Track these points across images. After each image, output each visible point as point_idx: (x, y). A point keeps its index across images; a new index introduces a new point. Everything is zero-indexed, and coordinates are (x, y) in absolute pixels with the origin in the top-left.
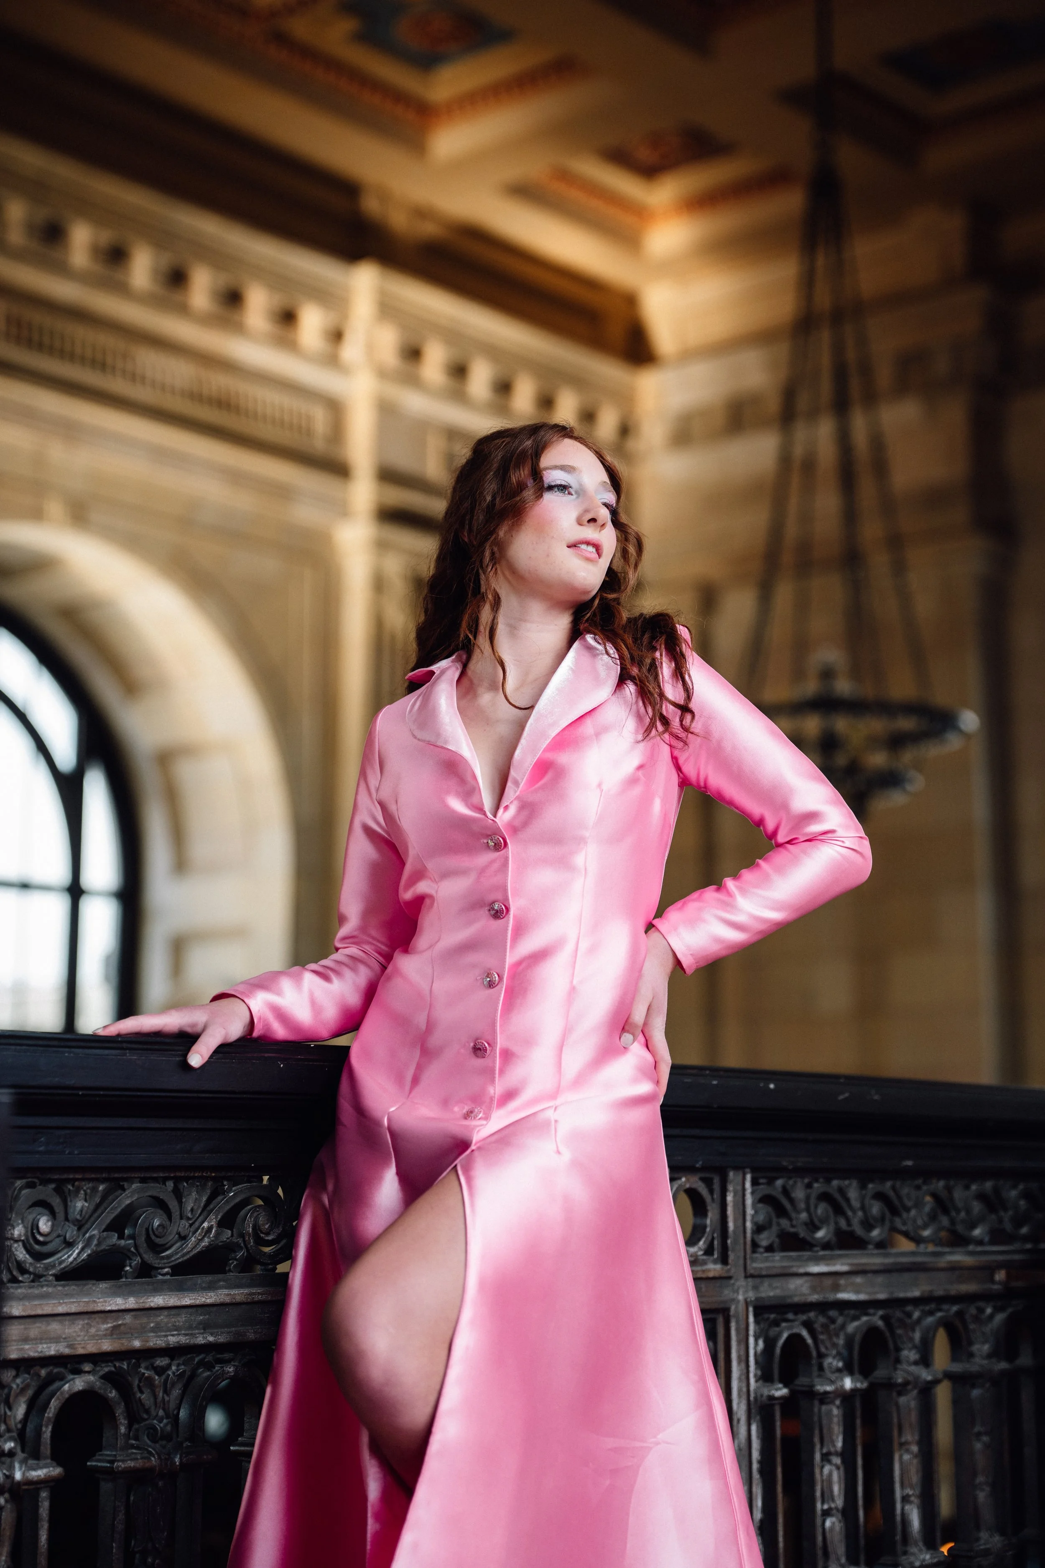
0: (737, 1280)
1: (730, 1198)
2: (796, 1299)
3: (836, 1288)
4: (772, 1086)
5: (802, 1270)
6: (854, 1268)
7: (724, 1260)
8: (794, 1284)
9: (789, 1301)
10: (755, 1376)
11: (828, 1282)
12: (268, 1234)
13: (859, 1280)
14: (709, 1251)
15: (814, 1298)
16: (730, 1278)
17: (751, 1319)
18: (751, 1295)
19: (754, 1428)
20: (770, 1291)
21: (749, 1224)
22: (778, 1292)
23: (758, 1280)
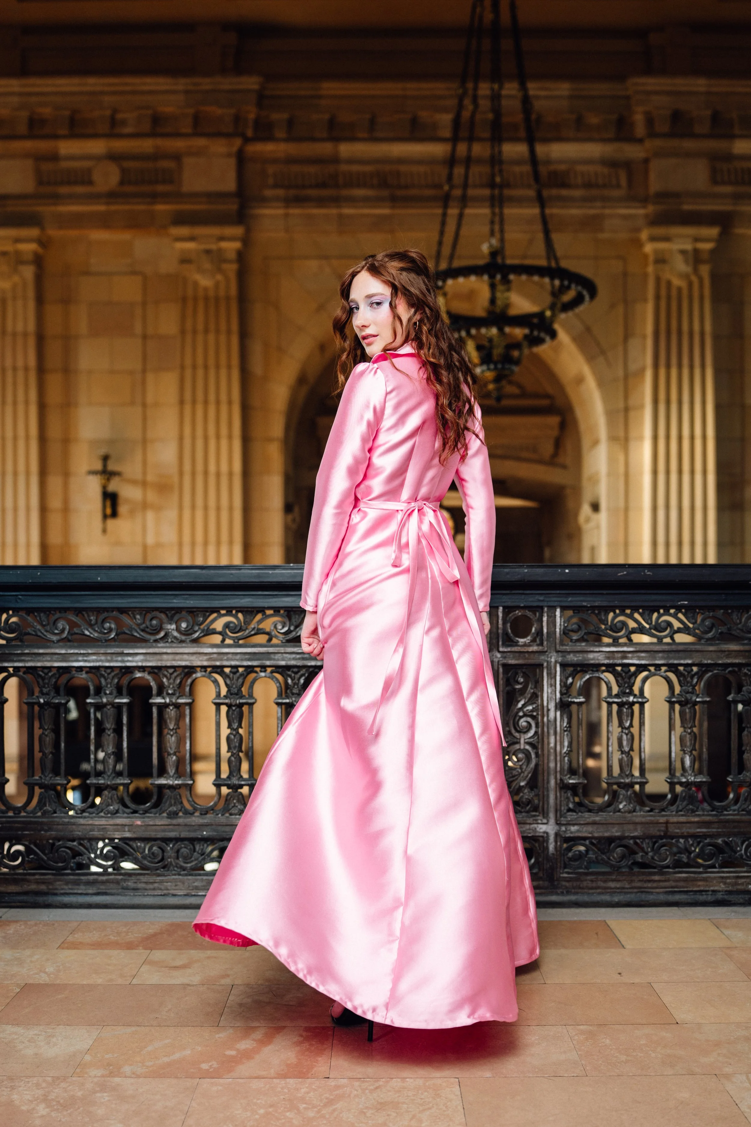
0: (550, 653)
1: (545, 619)
2: (592, 662)
3: (626, 658)
4: (567, 571)
5: (597, 649)
6: (638, 649)
7: (541, 644)
8: (591, 656)
9: (586, 662)
10: (561, 692)
11: (620, 655)
12: (281, 630)
13: (643, 655)
14: (534, 640)
15: (606, 662)
16: (546, 652)
17: (558, 669)
18: (560, 659)
19: (558, 713)
20: (572, 658)
21: (558, 630)
22: (580, 658)
23: (566, 654)
